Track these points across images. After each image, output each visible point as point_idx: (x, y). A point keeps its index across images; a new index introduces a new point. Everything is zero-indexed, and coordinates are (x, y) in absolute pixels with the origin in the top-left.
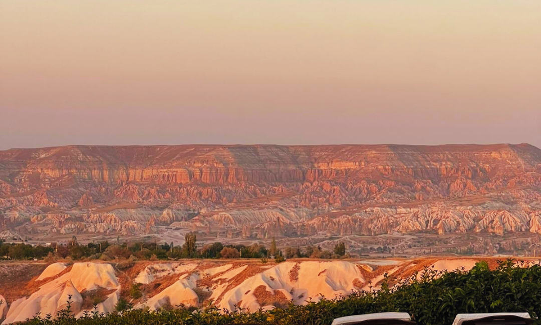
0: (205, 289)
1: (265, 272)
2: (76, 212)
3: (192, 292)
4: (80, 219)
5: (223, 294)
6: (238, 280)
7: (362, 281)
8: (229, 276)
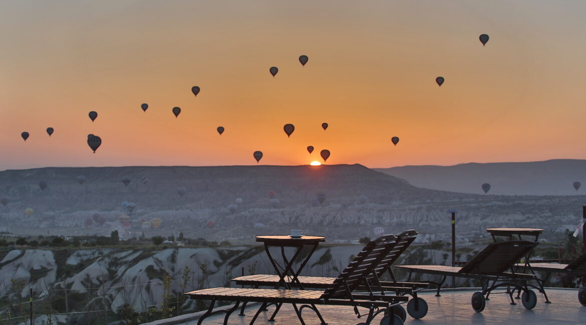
0: (113, 268)
1: (155, 256)
2: (51, 213)
3: (106, 270)
4: (53, 218)
5: (125, 271)
6: (136, 261)
7: (220, 261)
8: (130, 258)
